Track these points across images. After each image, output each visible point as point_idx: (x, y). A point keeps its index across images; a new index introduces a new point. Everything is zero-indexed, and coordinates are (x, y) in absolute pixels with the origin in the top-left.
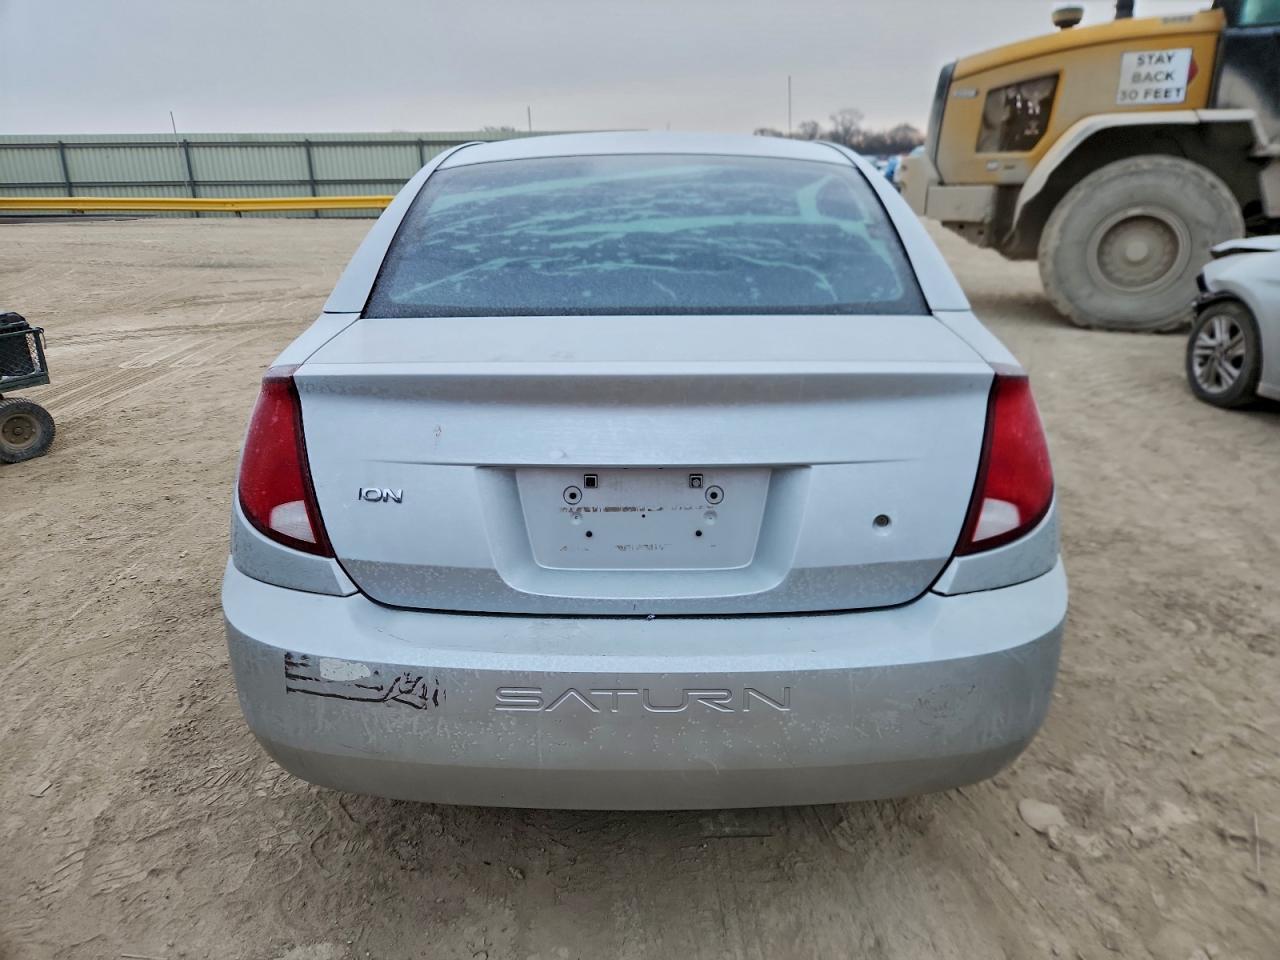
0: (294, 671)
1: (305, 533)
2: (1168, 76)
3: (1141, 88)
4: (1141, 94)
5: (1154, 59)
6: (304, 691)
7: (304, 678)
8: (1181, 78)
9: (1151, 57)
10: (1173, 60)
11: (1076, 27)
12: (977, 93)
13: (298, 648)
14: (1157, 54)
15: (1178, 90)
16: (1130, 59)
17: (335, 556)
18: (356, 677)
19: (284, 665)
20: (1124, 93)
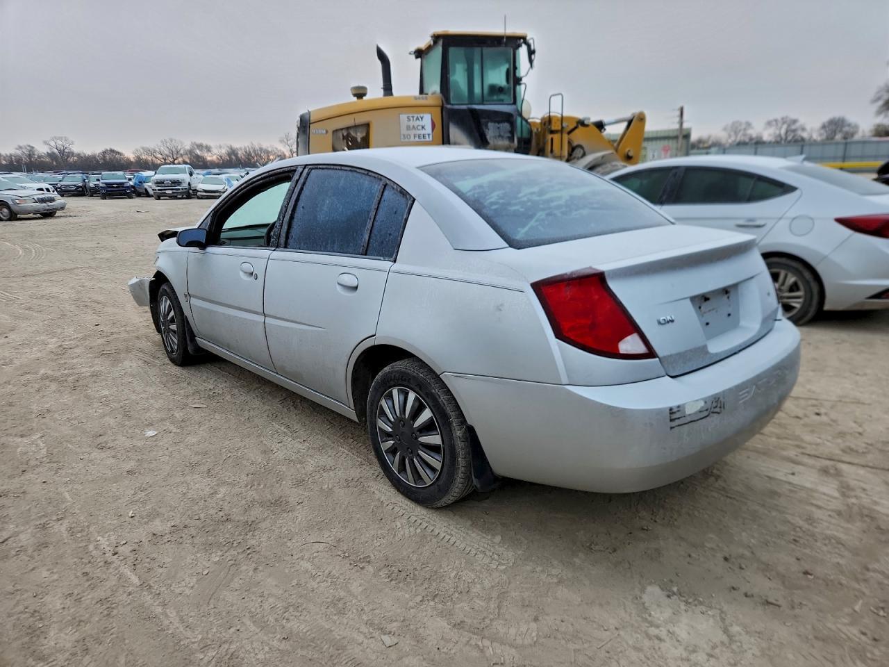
0: (674, 416)
1: (641, 349)
2: (423, 127)
3: (412, 133)
4: (412, 137)
5: (415, 119)
6: (679, 425)
7: (679, 418)
8: (429, 129)
9: (413, 117)
10: (424, 119)
11: (364, 98)
12: (327, 132)
13: (673, 403)
14: (416, 116)
15: (429, 135)
16: (404, 117)
17: (658, 357)
18: (699, 408)
19: (669, 415)
20: (404, 135)
